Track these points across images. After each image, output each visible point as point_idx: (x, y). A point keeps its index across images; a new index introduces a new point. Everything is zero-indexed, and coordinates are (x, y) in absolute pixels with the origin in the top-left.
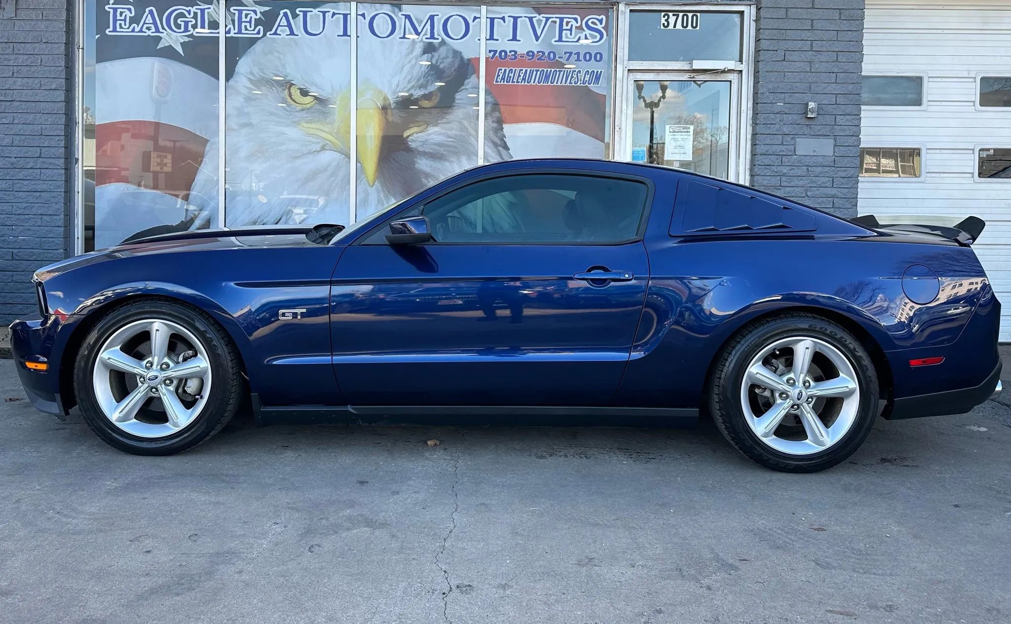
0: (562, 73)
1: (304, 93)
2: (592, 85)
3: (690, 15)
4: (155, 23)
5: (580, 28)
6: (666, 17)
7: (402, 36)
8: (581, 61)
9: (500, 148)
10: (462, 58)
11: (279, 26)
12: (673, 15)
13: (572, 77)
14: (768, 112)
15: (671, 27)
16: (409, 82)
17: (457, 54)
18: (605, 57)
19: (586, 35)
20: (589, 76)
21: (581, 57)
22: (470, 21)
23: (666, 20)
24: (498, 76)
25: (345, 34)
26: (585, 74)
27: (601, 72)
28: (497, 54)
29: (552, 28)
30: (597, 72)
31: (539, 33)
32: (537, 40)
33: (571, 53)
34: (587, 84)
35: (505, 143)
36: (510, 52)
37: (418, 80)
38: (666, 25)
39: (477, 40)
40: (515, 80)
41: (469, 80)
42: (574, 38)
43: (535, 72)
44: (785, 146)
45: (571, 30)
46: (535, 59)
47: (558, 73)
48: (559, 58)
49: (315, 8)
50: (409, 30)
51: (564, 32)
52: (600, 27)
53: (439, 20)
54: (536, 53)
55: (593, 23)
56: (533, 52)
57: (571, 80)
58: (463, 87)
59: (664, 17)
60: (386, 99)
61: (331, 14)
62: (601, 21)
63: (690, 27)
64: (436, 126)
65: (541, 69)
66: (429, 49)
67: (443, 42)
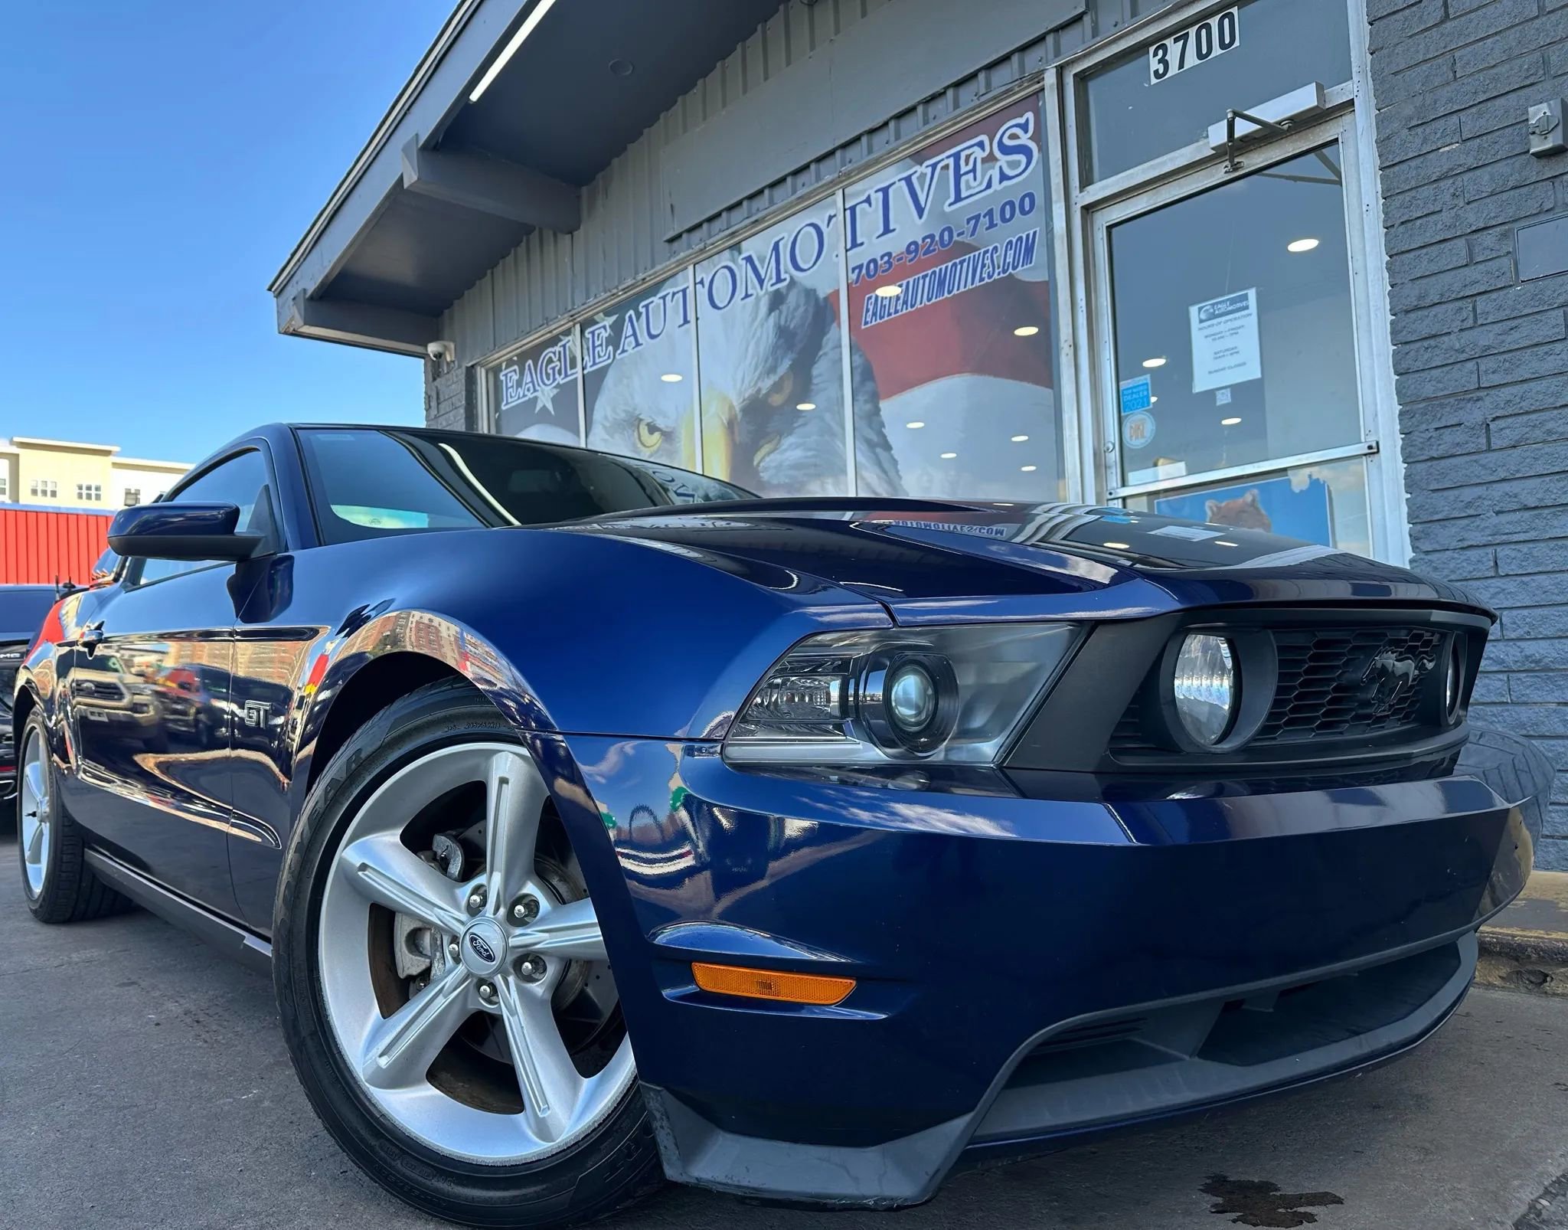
0: (965, 264)
1: (652, 429)
2: (1020, 268)
3: (1214, 22)
4: (532, 382)
5: (991, 158)
6: (1160, 53)
7: (743, 295)
8: (996, 225)
9: (879, 450)
10: (817, 299)
11: (626, 338)
12: (1176, 40)
13: (983, 266)
14: (1413, 184)
15: (1173, 70)
16: (756, 369)
17: (810, 293)
18: (1039, 200)
19: (1001, 168)
20: (1012, 252)
21: (997, 219)
22: (823, 227)
23: (1160, 61)
24: (868, 311)
25: (686, 321)
26: (1007, 247)
27: (1035, 233)
28: (864, 271)
29: (943, 179)
30: (1028, 236)
31: (922, 198)
32: (920, 217)
33: (977, 218)
34: (1010, 270)
35: (884, 437)
36: (882, 258)
37: (766, 361)
38: (1161, 72)
39: (834, 255)
40: (892, 311)
41: (828, 336)
42: (981, 183)
43: (921, 281)
44: (1481, 267)
45: (974, 170)
46: (921, 252)
47: (959, 267)
48: (959, 235)
49: (655, 295)
50: (752, 281)
51: (963, 179)
52: (1024, 139)
53: (785, 246)
54: (920, 242)
55: (1014, 137)
56: (915, 243)
57: (981, 273)
58: (821, 353)
59: (1155, 55)
60: (731, 407)
61: (670, 297)
62: (1024, 127)
63: (1217, 51)
64: (790, 434)
65: (930, 272)
66: (777, 300)
67: (793, 282)
